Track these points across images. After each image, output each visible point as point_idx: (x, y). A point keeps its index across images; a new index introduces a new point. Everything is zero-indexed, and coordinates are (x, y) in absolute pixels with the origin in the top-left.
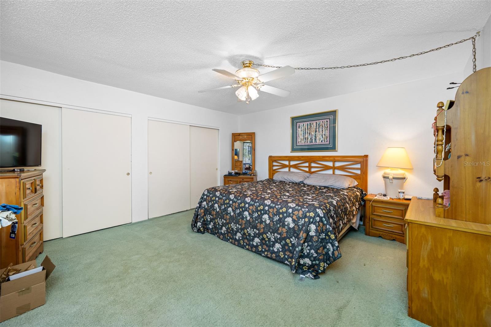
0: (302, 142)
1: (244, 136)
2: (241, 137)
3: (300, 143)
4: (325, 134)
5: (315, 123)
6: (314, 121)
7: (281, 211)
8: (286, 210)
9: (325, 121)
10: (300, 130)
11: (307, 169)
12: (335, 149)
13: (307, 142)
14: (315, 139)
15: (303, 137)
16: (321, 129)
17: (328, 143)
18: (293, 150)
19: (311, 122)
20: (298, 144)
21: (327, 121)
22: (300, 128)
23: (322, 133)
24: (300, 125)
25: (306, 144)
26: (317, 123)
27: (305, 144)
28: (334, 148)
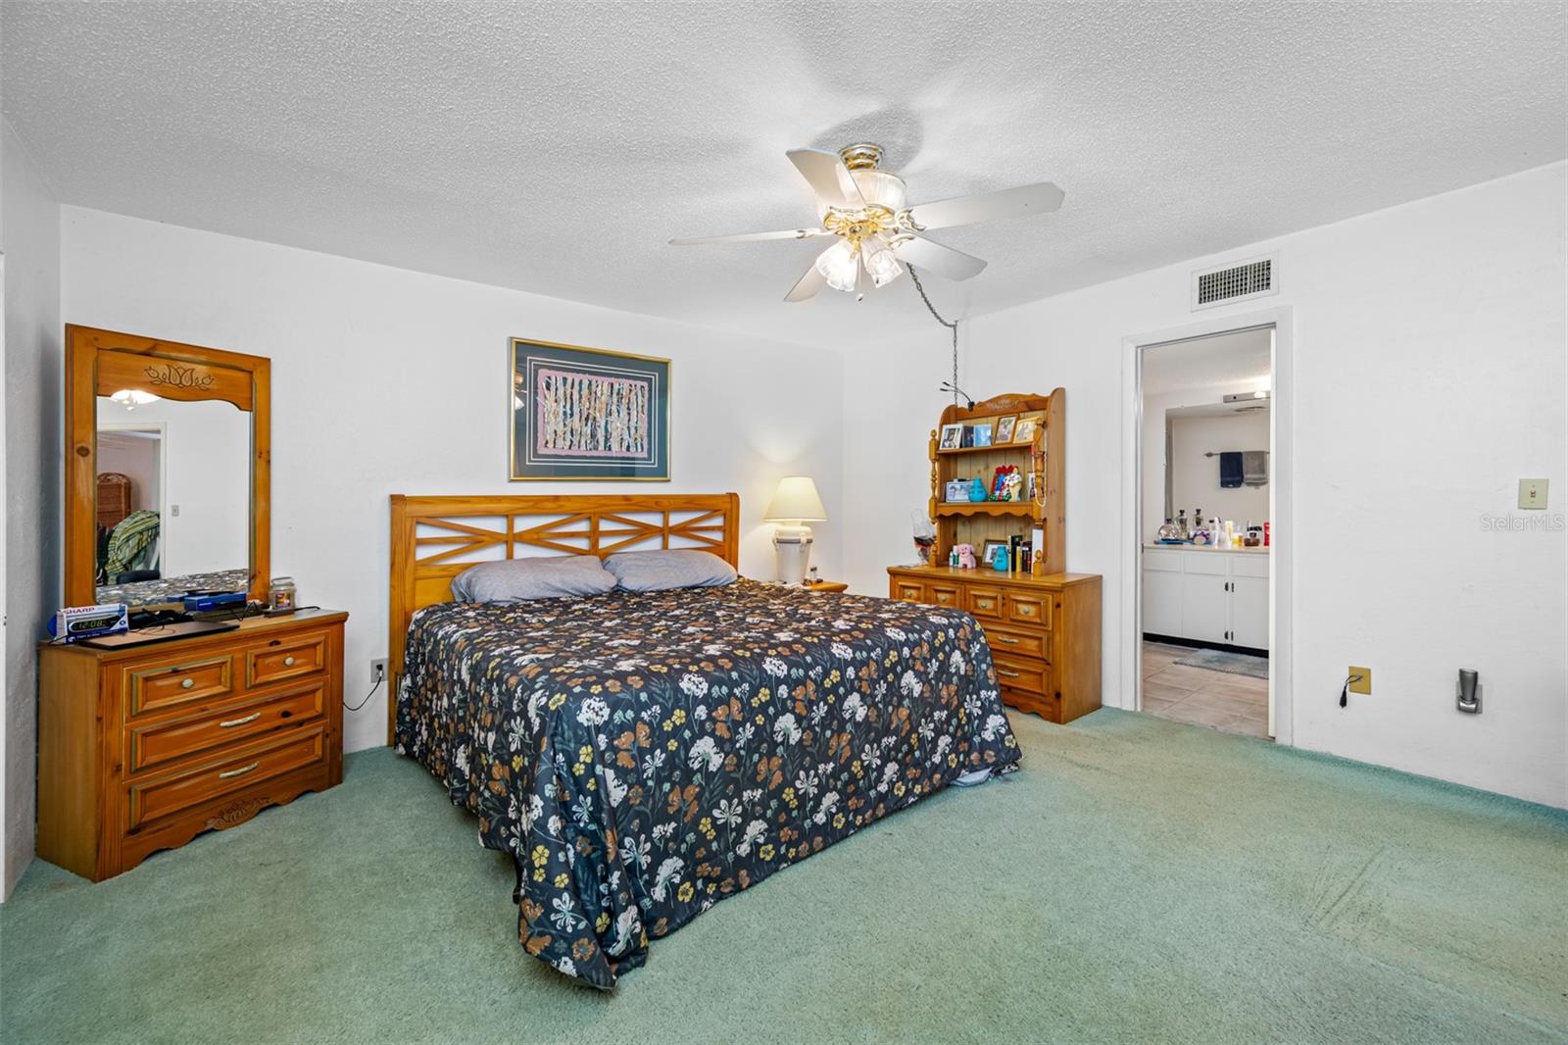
0: (560, 443)
1: (188, 366)
2: (161, 368)
3: (550, 445)
4: (636, 428)
5: (606, 385)
6: (606, 378)
7: (755, 702)
8: (772, 695)
9: (639, 387)
10: (551, 395)
11: (582, 544)
12: (666, 476)
13: (579, 447)
14: (607, 440)
15: (565, 425)
16: (624, 407)
17: (645, 455)
18: (523, 471)
19: (594, 378)
20: (542, 451)
21: (642, 387)
22: (553, 388)
23: (629, 420)
24: (553, 378)
25: (574, 452)
26: (612, 385)
27: (570, 453)
28: (661, 472)
